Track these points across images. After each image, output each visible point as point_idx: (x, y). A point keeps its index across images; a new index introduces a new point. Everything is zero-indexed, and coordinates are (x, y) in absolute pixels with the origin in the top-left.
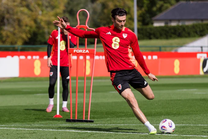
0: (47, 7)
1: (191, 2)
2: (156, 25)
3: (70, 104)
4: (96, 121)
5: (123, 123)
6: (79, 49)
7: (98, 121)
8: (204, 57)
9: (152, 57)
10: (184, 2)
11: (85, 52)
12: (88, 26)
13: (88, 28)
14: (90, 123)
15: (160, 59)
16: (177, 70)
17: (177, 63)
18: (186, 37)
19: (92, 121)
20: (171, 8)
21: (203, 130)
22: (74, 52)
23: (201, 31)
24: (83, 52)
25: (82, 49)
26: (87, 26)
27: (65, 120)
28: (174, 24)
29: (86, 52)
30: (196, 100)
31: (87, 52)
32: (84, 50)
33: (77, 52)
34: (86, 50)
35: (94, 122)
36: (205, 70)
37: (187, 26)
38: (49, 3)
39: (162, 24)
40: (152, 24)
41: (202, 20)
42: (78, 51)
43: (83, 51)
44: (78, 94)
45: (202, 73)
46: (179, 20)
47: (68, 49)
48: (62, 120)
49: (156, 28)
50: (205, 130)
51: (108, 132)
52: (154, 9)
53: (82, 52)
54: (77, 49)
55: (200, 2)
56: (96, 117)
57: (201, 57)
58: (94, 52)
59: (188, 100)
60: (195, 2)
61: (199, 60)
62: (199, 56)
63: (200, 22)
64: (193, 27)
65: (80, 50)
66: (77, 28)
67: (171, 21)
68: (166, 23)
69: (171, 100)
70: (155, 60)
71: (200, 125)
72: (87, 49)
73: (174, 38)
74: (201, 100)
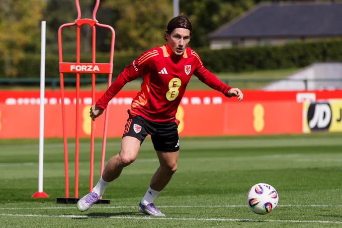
0: (7, 15)
1: (282, 4)
2: (216, 46)
3: (65, 178)
4: (113, 202)
5: (167, 204)
6: (81, 65)
7: (118, 202)
8: (311, 100)
9: (211, 101)
10: (268, 4)
11: (91, 70)
12: (97, 21)
13: (98, 24)
14: (104, 205)
15: (227, 104)
16: (259, 124)
17: (259, 110)
18: (273, 68)
19: (108, 201)
20: (244, 14)
21: (320, 213)
22: (71, 70)
23: (301, 58)
24: (89, 70)
25: (87, 65)
26: (95, 19)
27: (54, 200)
28: (250, 44)
29: (94, 70)
30: (301, 170)
31: (96, 71)
32: (91, 67)
33: (77, 70)
34: (94, 67)
35: (111, 203)
36: (313, 124)
37: (275, 49)
38: (12, 6)
39: (227, 45)
40: (208, 45)
41: (303, 37)
42: (79, 68)
43: (88, 68)
44: (79, 164)
45: (306, 129)
46: (259, 38)
47: (60, 65)
48: (48, 200)
49: (216, 52)
50: (325, 212)
51: (138, 218)
52: (215, 18)
53: (86, 70)
54: (76, 65)
55: (298, 4)
56: (113, 196)
57: (305, 99)
58: (110, 70)
59: (286, 170)
60: (289, 4)
61: (301, 105)
62: (300, 97)
63: (299, 41)
64: (286, 49)
65: (83, 66)
66: (76, 24)
67: (243, 39)
68: (235, 43)
69: (253, 171)
70: (218, 105)
71: (314, 206)
72: (96, 65)
73: (251, 71)
74: (309, 169)
